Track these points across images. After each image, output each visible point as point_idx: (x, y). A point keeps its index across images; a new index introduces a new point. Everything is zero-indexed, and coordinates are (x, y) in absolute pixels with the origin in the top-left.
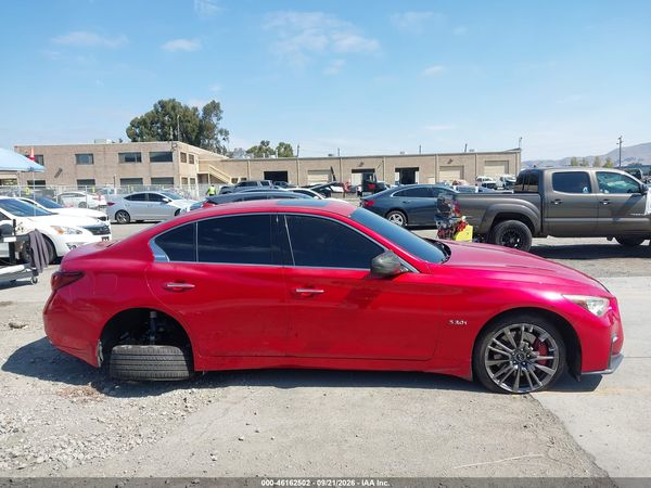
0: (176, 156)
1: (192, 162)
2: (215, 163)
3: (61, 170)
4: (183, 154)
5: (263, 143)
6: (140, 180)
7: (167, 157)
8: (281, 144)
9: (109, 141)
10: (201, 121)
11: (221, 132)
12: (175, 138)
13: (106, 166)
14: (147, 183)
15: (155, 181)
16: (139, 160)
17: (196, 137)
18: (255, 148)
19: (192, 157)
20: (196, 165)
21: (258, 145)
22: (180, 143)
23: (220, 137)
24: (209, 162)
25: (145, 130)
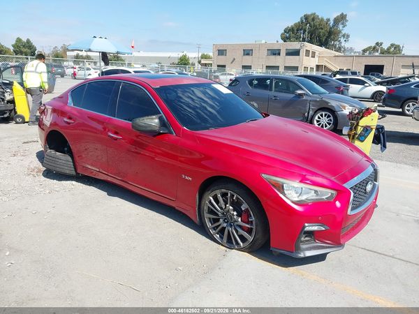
0: (303, 53)
1: (313, 57)
2: (330, 58)
3: (234, 59)
4: (308, 51)
5: (377, 44)
6: (277, 68)
7: (296, 53)
8: (392, 45)
9: (263, 42)
10: (331, 28)
11: (344, 36)
12: (304, 40)
13: (259, 58)
14: (281, 69)
15: (287, 68)
16: (279, 54)
17: (326, 39)
18: (370, 48)
19: (314, 53)
20: (316, 58)
21: (373, 45)
22: (306, 43)
23: (342, 40)
24: (325, 57)
25: (292, 35)
